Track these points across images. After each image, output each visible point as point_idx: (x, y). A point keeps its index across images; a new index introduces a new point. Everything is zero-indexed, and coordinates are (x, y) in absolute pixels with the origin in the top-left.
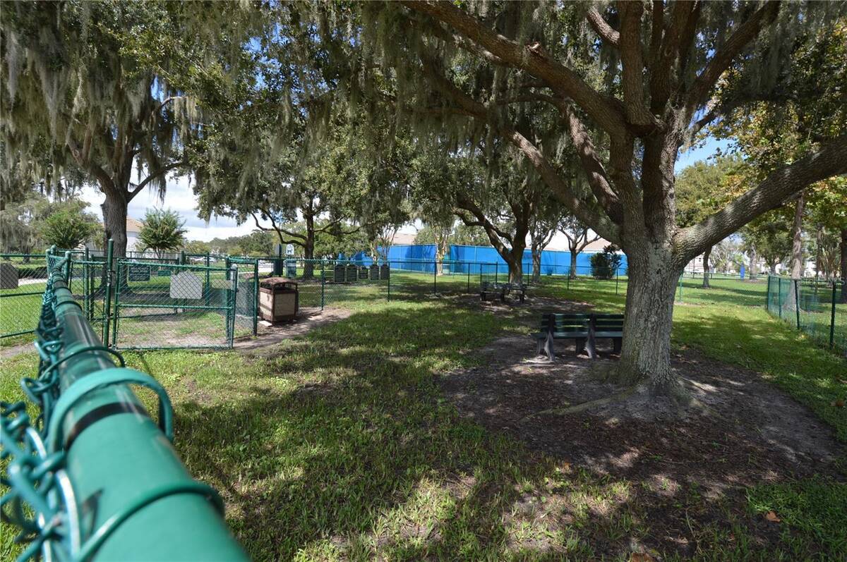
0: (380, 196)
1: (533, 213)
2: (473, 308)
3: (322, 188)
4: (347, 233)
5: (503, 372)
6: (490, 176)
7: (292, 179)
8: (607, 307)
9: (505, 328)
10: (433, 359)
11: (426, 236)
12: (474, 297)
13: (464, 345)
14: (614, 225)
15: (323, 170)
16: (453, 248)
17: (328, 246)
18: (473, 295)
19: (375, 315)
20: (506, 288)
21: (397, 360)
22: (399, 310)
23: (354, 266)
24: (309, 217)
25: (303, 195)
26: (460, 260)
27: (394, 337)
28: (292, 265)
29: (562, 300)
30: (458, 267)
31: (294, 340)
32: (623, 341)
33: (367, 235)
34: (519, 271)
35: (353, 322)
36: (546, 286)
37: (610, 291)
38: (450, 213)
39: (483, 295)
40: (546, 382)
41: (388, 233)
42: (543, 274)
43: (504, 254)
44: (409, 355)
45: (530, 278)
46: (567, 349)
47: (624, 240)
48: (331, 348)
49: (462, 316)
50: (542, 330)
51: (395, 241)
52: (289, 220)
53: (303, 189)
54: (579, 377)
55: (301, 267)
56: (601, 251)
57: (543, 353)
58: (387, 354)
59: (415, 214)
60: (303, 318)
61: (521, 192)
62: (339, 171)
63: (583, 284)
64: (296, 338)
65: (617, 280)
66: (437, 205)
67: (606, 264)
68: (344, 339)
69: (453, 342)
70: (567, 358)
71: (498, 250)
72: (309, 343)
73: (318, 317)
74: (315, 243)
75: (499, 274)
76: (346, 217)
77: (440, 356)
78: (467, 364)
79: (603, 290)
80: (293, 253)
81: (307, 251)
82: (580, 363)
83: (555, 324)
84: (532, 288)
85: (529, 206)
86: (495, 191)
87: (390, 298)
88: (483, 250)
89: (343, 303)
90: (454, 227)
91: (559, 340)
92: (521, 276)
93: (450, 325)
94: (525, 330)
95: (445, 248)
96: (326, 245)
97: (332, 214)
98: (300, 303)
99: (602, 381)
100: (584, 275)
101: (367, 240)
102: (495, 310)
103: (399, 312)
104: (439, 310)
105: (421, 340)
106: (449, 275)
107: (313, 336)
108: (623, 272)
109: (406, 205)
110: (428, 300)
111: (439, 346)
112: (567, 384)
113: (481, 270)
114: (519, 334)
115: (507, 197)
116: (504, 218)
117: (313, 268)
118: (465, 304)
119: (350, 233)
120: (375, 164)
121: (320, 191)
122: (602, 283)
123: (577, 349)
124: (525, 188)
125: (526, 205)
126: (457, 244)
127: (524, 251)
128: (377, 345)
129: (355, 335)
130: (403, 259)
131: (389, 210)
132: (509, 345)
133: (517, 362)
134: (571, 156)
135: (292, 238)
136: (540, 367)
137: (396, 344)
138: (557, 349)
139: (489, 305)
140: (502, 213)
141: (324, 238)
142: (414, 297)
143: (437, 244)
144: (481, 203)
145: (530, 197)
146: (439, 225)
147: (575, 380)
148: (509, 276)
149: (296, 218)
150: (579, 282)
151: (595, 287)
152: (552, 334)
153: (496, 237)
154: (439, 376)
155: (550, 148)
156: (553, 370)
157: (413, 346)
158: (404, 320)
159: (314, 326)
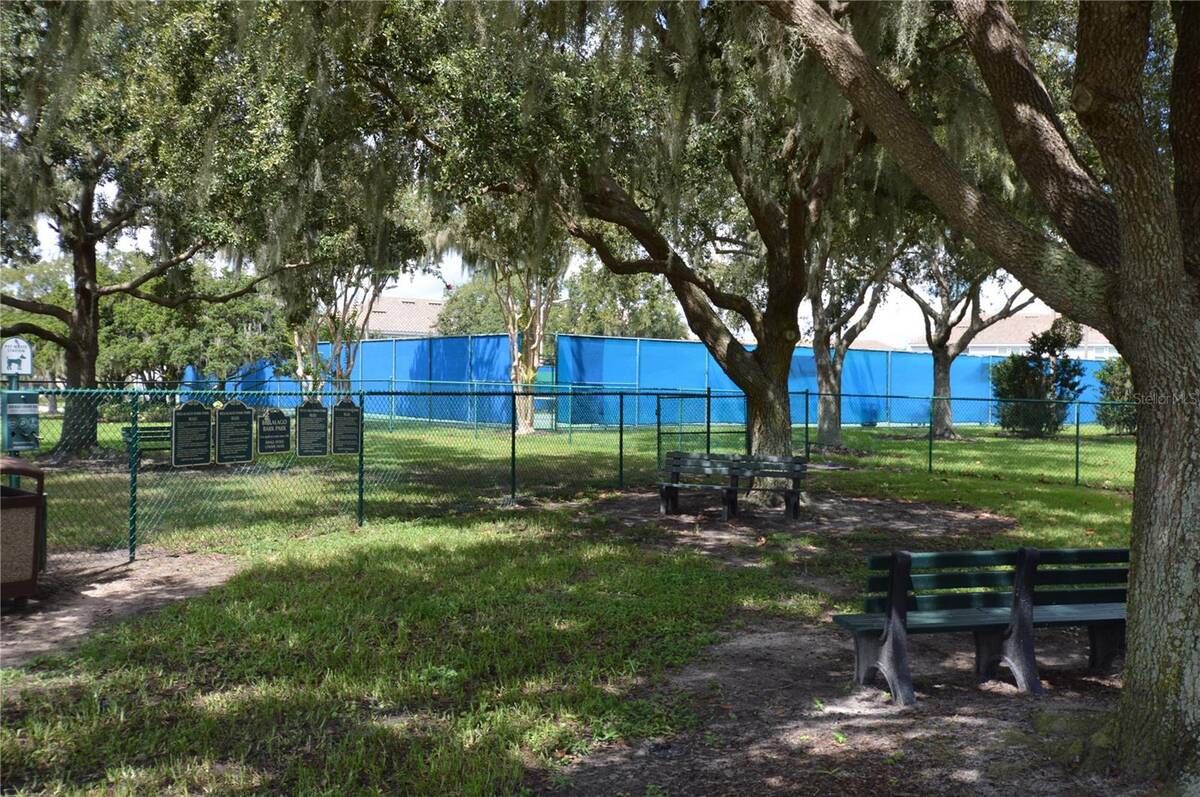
0: (324, 178)
1: (817, 231)
2: (642, 537)
3: (128, 147)
4: (212, 299)
5: (755, 751)
6: (686, 115)
7: (21, 119)
8: (1053, 525)
9: (748, 603)
10: (519, 716)
11: (477, 308)
12: (640, 502)
13: (618, 665)
14: (1089, 268)
15: (133, 88)
16: (566, 346)
17: (148, 342)
18: (636, 495)
19: (316, 574)
20: (742, 473)
21: (398, 725)
22: (398, 553)
23: (241, 408)
24: (81, 241)
25: (60, 173)
26: (590, 382)
27: (383, 646)
28: (22, 409)
29: (915, 505)
30: (584, 406)
31: (32, 669)
32: (1129, 636)
33: (280, 303)
34: (780, 416)
35: (242, 599)
36: (863, 460)
37: (1056, 474)
38: (556, 233)
39: (671, 497)
40: (893, 780)
41: (353, 297)
42: (850, 423)
43: (734, 361)
44: (440, 704)
45: (812, 436)
46: (948, 664)
47: (1124, 315)
48: (168, 694)
49: (607, 566)
50: (870, 607)
51: (375, 324)
52: (10, 254)
53: (61, 153)
54: (998, 757)
55: (53, 415)
56: (1023, 349)
57: (875, 680)
58: (365, 706)
59: (442, 237)
60: (60, 592)
61: (781, 167)
62: (185, 94)
63: (974, 453)
64: (40, 664)
65: (1077, 439)
66: (512, 206)
67: (1040, 391)
68: (210, 661)
69: (581, 656)
70: (949, 694)
71: (713, 351)
72: (85, 678)
73: (119, 586)
74: (103, 332)
75: (715, 427)
76: (209, 245)
77: (545, 705)
78: (636, 729)
79: (1036, 472)
80: (26, 368)
81: (73, 360)
82: (993, 711)
83: (909, 585)
84: (820, 467)
85: (807, 211)
86: (702, 161)
87: (365, 512)
88: (660, 350)
89: (203, 535)
90: (567, 276)
91: (924, 637)
92: (787, 433)
93: (571, 599)
94: (808, 605)
95: (540, 347)
96: (141, 338)
97: (161, 234)
98: (52, 537)
99: (1070, 769)
100: (974, 425)
101: (282, 323)
102: (710, 544)
103: (396, 560)
104: (531, 548)
105: (477, 652)
106: (556, 431)
107: (97, 653)
108: (1089, 413)
109: (413, 205)
110: (492, 516)
111: (537, 669)
112: (963, 784)
113: (658, 414)
114: (794, 621)
115: (738, 181)
116: (726, 247)
117: (95, 418)
118: (614, 525)
119: (224, 300)
120: (312, 69)
121: (121, 156)
122: (1030, 448)
123: (978, 664)
124: (792, 154)
125: (798, 207)
126: (577, 332)
127: (796, 353)
128: (328, 677)
129: (252, 644)
130: (403, 381)
131: (355, 220)
132: (761, 659)
133: (796, 714)
134: (933, 54)
135: (19, 317)
136: (870, 730)
137: (392, 670)
138: (920, 667)
139: (690, 526)
140: (720, 234)
141: (131, 318)
142: (445, 506)
143: (514, 332)
144: (657, 200)
145: (810, 182)
146: (519, 272)
147: (984, 769)
148: (749, 434)
149: (34, 250)
150: (963, 446)
151: (1012, 462)
152: (903, 617)
153: (704, 307)
154: (545, 772)
155: (874, 26)
156: (912, 735)
157: (452, 673)
158: (416, 587)
159: (105, 617)
